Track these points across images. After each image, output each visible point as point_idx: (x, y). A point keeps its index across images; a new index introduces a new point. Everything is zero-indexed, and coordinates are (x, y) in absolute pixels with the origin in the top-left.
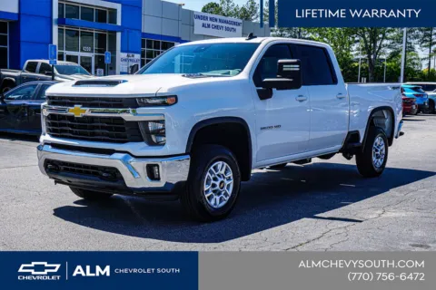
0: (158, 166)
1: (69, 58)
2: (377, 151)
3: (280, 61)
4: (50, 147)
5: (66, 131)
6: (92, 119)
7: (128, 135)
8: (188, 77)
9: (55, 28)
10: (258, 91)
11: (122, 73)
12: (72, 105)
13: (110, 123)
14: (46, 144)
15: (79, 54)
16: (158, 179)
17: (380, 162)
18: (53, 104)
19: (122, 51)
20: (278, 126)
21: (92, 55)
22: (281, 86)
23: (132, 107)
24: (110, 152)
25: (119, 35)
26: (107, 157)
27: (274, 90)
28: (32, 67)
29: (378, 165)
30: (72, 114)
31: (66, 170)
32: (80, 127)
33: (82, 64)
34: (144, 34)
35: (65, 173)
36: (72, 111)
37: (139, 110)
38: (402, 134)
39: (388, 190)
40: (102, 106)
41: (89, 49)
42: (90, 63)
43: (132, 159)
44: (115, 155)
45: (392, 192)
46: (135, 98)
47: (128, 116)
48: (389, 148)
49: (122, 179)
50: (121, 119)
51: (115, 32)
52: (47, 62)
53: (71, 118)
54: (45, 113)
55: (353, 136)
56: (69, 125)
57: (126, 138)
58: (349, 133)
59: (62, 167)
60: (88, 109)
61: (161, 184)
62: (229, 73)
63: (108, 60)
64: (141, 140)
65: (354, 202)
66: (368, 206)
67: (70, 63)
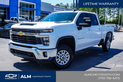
0: (46, 52)
1: (22, 17)
2: (108, 44)
3: (84, 18)
4: (12, 44)
5: (17, 40)
6: (25, 36)
7: (37, 42)
8: (56, 23)
9: (19, 9)
10: (78, 27)
11: (36, 21)
12: (19, 31)
13: (31, 38)
14: (11, 43)
15: (25, 16)
16: (47, 57)
17: (109, 47)
18: (13, 31)
19: (36, 15)
20: (83, 38)
21: (28, 16)
22: (85, 26)
23: (38, 33)
24: (31, 47)
25: (35, 11)
26: (30, 49)
27: (83, 27)
28: (12, 19)
29: (108, 48)
30: (19, 34)
31: (17, 52)
32: (21, 39)
33: (26, 19)
34: (41, 11)
35: (16, 53)
36: (19, 33)
37: (41, 34)
38: (114, 39)
39: (113, 56)
40: (29, 32)
41: (27, 15)
42: (28, 18)
43: (38, 50)
44: (33, 48)
45: (115, 57)
46: (39, 30)
47: (37, 36)
48: (111, 43)
49: (35, 56)
50: (34, 36)
51: (34, 10)
52: (16, 18)
53: (19, 36)
54: (11, 34)
55: (102, 40)
56: (18, 38)
57: (36, 43)
58: (101, 39)
59: (16, 51)
60: (24, 33)
61: (47, 58)
62: (68, 22)
63: (32, 18)
64: (41, 44)
65: (105, 61)
66: (110, 62)
67: (22, 18)
